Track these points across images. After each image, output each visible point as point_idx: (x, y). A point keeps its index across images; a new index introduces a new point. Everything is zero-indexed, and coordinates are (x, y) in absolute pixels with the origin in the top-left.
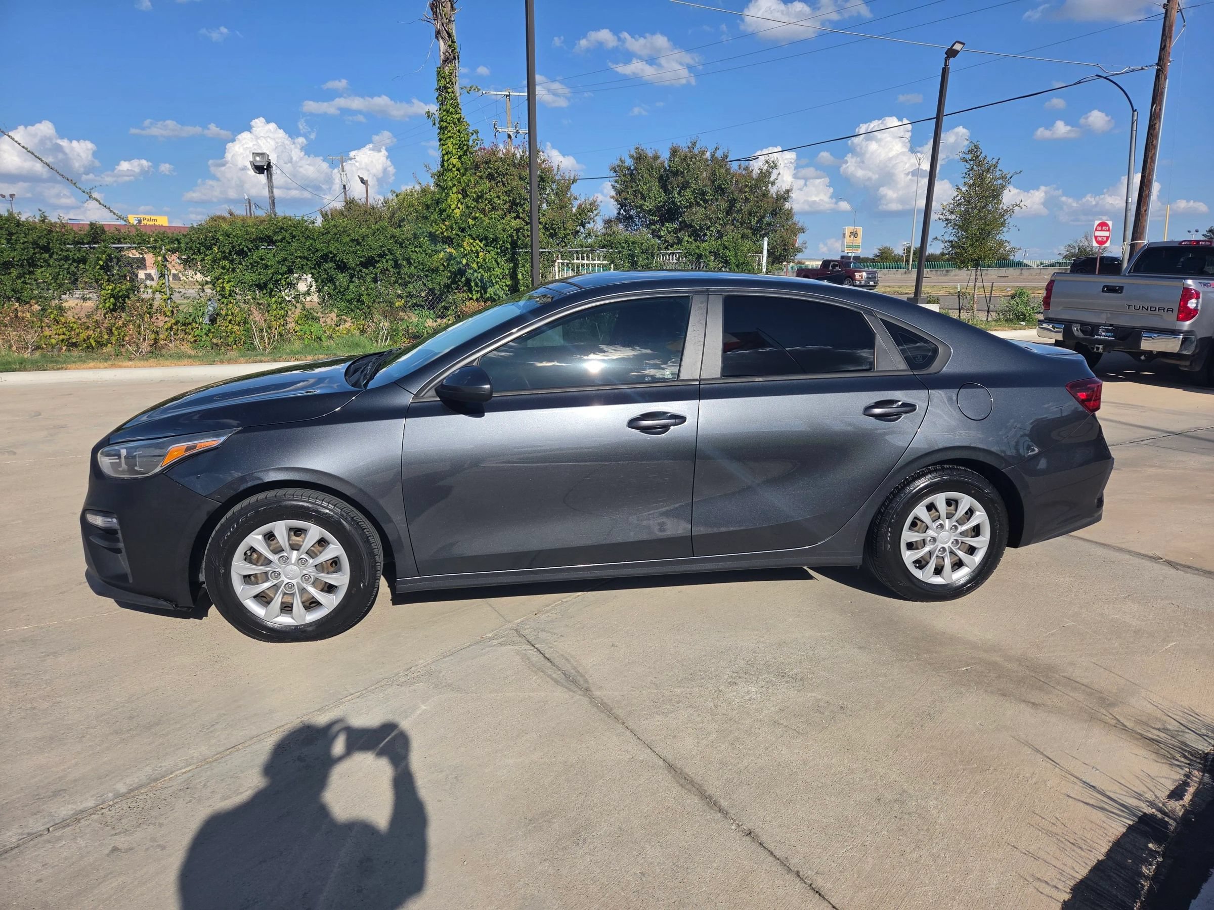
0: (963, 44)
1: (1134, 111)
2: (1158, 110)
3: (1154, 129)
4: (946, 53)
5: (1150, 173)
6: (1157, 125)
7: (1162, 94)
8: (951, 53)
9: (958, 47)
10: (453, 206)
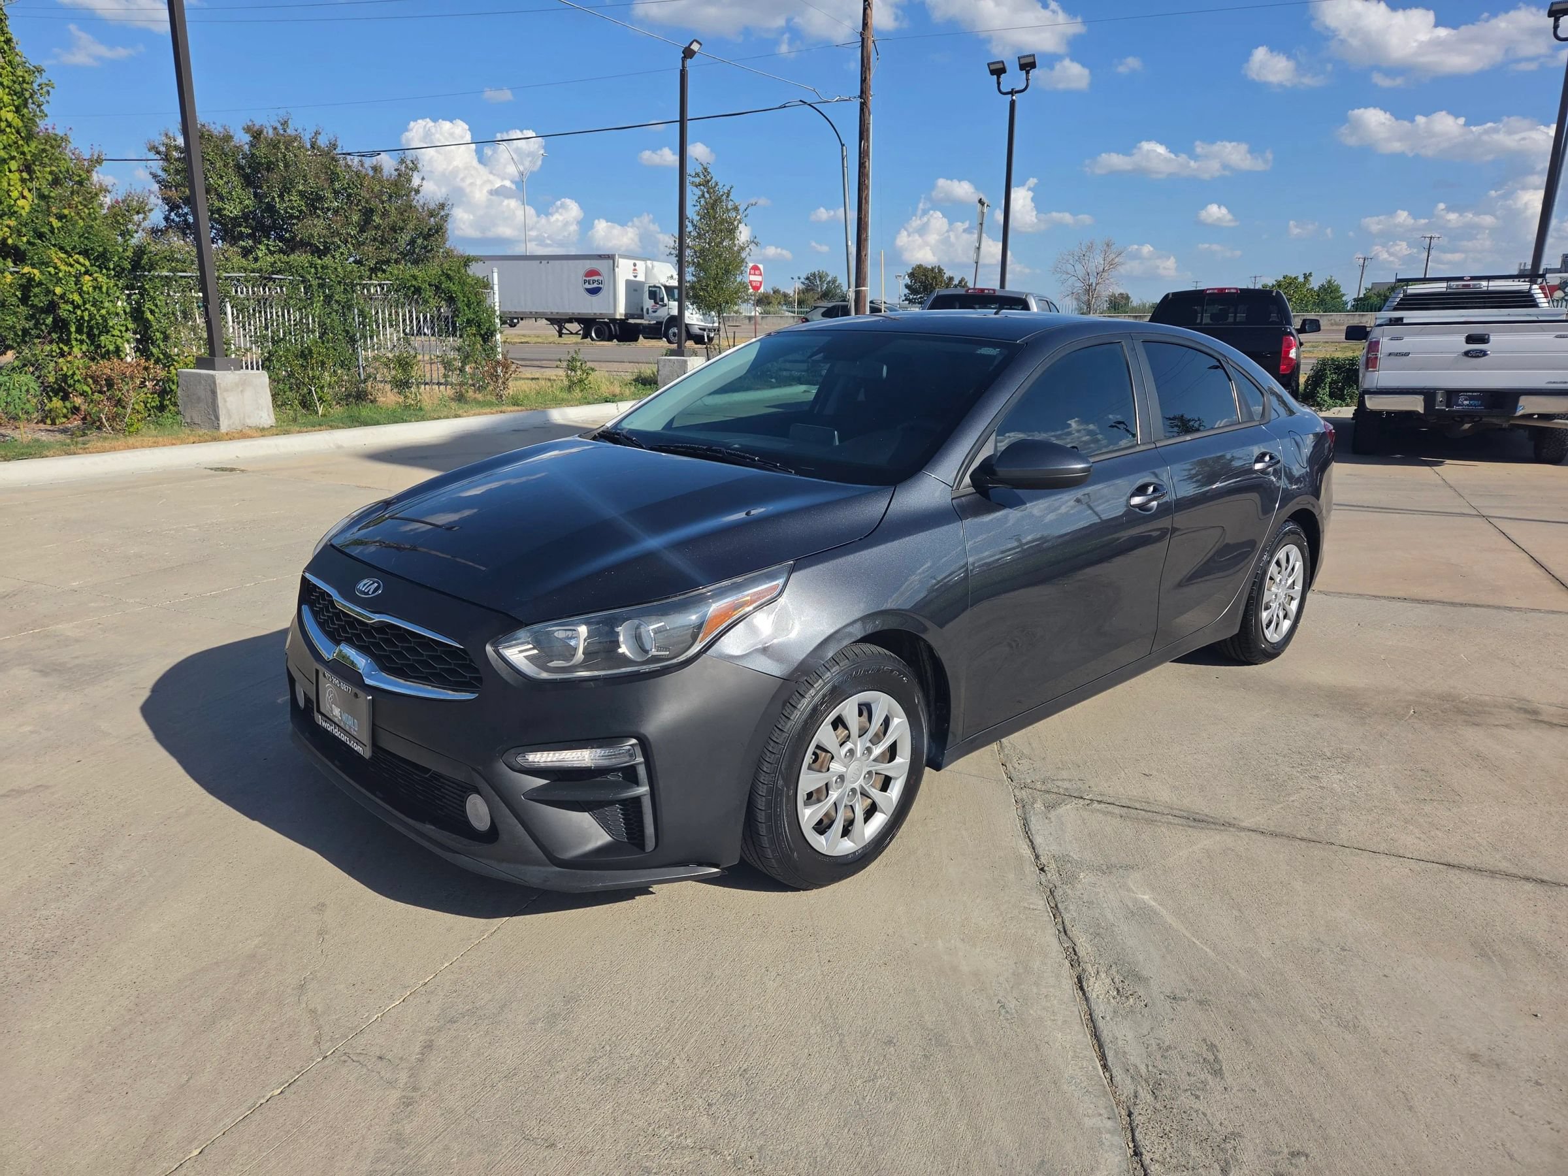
0: (700, 44)
1: (843, 145)
2: (866, 148)
3: (865, 167)
4: (683, 52)
5: (865, 215)
6: (867, 163)
7: (868, 130)
8: (688, 53)
9: (695, 47)
10: (15, 194)
